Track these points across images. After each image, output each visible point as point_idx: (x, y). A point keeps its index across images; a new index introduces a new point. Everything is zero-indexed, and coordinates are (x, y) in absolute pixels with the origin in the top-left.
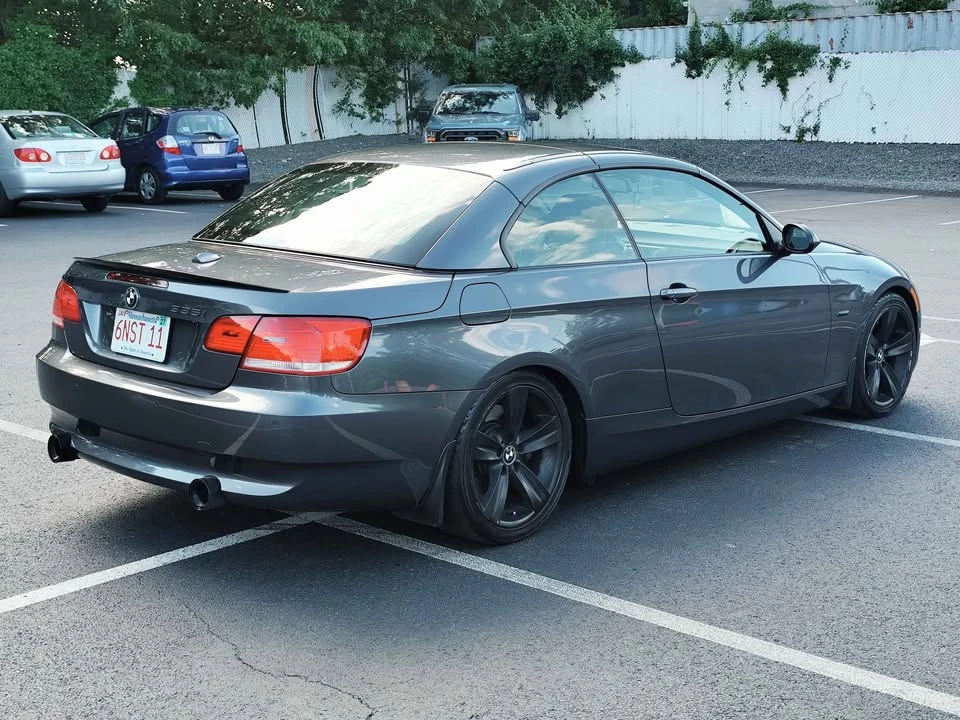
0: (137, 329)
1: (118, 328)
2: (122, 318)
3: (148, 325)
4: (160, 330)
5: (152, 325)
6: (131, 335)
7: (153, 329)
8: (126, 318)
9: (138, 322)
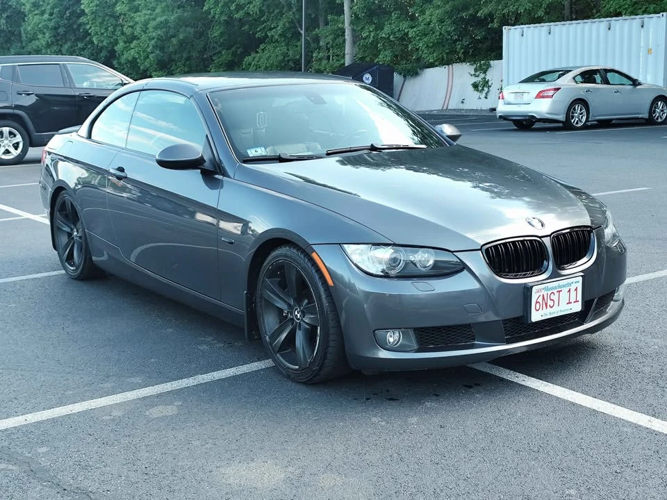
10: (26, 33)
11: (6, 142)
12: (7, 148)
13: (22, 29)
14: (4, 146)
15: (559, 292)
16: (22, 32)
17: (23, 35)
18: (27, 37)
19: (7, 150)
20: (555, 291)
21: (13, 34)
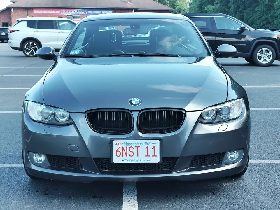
10: (277, 6)
11: (264, 55)
12: (265, 58)
13: (275, 4)
14: (263, 57)
15: (138, 147)
16: (275, 5)
17: (275, 7)
18: (277, 8)
19: (265, 59)
20: (134, 146)
21: (271, 6)
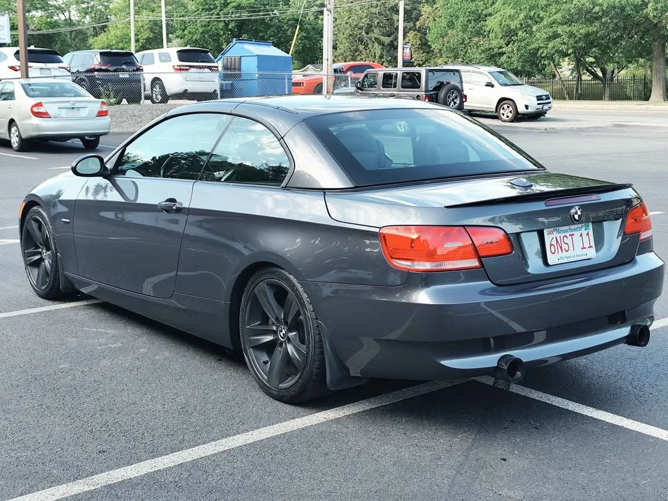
0: (568, 240)
1: (551, 245)
2: (551, 236)
3: (577, 234)
4: (588, 234)
5: (579, 233)
6: (565, 247)
7: (581, 235)
8: (555, 235)
9: (567, 234)
